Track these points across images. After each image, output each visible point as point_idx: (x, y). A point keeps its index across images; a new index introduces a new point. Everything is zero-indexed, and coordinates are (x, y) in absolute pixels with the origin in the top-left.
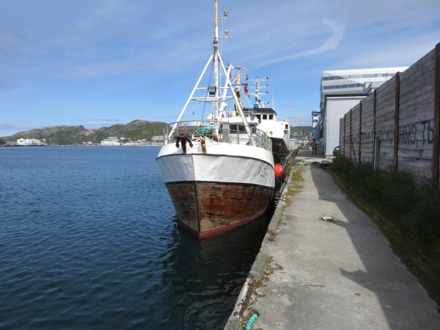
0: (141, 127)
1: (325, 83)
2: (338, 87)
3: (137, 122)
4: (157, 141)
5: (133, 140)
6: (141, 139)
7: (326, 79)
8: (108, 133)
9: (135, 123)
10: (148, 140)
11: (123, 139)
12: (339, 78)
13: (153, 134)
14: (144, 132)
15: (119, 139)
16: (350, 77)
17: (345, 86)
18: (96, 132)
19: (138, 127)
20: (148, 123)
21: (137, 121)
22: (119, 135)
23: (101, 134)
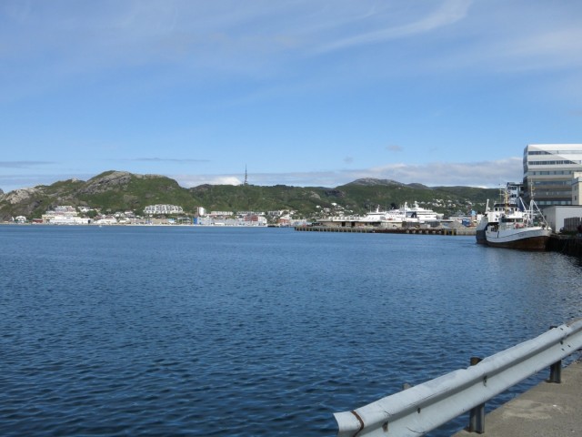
0: (120, 185)
1: (530, 158)
2: (545, 163)
3: (112, 176)
4: (156, 216)
5: (106, 214)
6: (123, 211)
7: (531, 153)
8: (54, 199)
9: (107, 178)
10: (136, 213)
11: (85, 210)
12: (546, 153)
13: (146, 202)
14: (127, 197)
15: (78, 210)
16: (558, 152)
17: (552, 163)
18: (32, 195)
19: (115, 187)
20: (133, 177)
21: (111, 172)
22: (77, 201)
23: (41, 201)
